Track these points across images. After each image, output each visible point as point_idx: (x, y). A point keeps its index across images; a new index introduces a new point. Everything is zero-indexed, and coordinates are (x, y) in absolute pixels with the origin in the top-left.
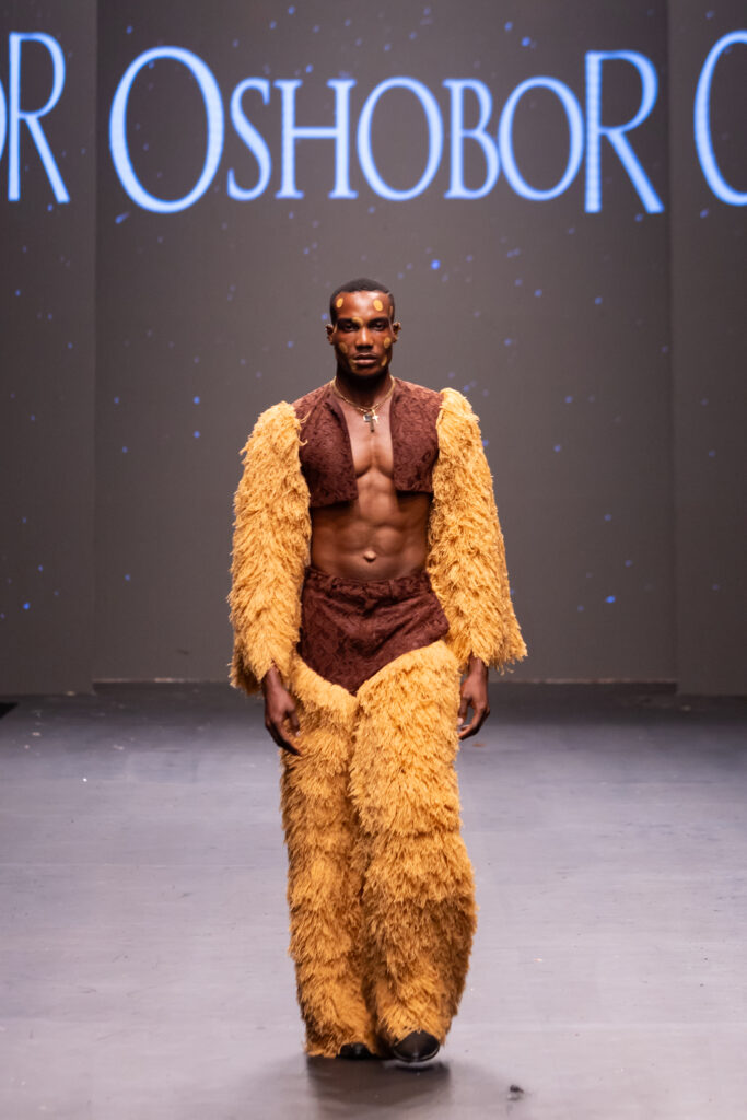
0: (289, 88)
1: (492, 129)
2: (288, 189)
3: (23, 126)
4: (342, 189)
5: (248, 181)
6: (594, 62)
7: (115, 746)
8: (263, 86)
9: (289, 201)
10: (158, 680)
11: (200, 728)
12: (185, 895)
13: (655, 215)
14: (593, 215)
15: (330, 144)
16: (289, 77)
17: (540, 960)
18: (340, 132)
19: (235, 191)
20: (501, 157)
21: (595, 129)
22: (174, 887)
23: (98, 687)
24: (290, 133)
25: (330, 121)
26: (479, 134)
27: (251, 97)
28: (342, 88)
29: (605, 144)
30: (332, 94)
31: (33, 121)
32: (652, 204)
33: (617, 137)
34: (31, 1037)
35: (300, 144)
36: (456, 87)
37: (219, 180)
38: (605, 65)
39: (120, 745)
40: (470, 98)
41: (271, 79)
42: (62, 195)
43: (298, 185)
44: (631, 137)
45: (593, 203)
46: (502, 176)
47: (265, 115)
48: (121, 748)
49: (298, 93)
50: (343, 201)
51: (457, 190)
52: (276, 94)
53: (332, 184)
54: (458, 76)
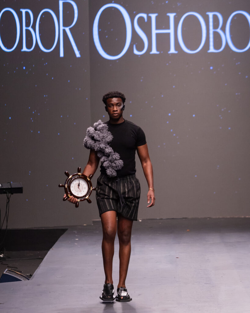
0: (153, 16)
1: (223, 29)
2: (154, 51)
3: (64, 31)
4: (172, 50)
5: (140, 48)
9: (154, 55)
15: (169, 34)
16: (153, 12)
18: (171, 31)
19: (136, 52)
20: (226, 38)
23: (94, 222)
24: (154, 32)
25: (168, 28)
26: (219, 30)
27: (141, 20)
28: (172, 16)
30: (169, 17)
31: (67, 30)
35: (157, 35)
36: (211, 15)
37: (131, 48)
40: (215, 18)
41: (147, 13)
42: (78, 54)
43: (157, 50)
46: (227, 44)
47: (145, 26)
49: (157, 17)
50: (173, 54)
51: (212, 50)
52: (149, 18)
53: (169, 50)
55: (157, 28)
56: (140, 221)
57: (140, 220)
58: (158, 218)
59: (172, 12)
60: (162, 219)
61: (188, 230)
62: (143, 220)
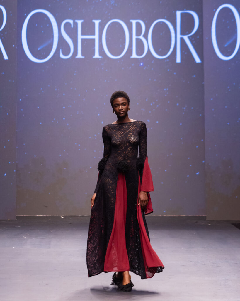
0: (79, 22)
1: (146, 36)
2: (79, 56)
4: (97, 55)
5: (66, 53)
6: (178, 14)
8: (71, 21)
9: (79, 59)
10: (37, 216)
12: (47, 284)
13: (199, 64)
14: (178, 64)
15: (94, 40)
16: (80, 19)
18: (96, 37)
19: (62, 56)
20: (148, 45)
21: (179, 36)
22: (43, 282)
23: (18, 218)
24: (80, 37)
25: (93, 33)
26: (141, 37)
28: (97, 22)
29: (182, 40)
30: (94, 23)
32: (198, 60)
33: (186, 38)
35: (83, 40)
36: (134, 22)
38: (182, 14)
39: (25, 236)
40: (138, 25)
41: (74, 19)
42: (6, 57)
43: (82, 55)
44: (189, 38)
45: (178, 60)
46: (149, 50)
47: (72, 32)
49: (82, 24)
50: (97, 59)
51: (134, 56)
52: (76, 24)
53: (94, 55)
55: (83, 34)
56: (63, 217)
58: (80, 215)
59: (97, 19)
60: (83, 216)
62: (65, 217)
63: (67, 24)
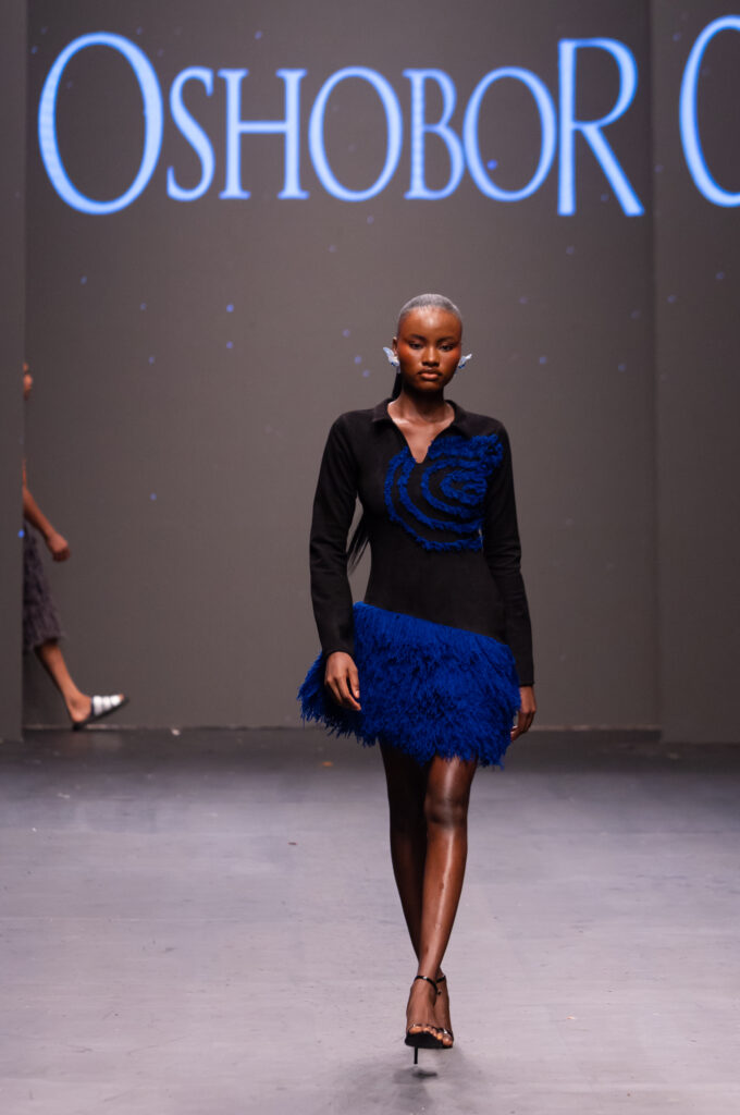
0: (234, 78)
1: (457, 125)
2: (233, 189)
4: (292, 189)
5: (189, 178)
6: (567, 50)
7: (60, 795)
8: (205, 75)
9: (233, 201)
11: (150, 776)
13: (634, 218)
14: (566, 218)
15: (280, 138)
16: (234, 66)
17: (573, 1018)
18: (290, 127)
19: (175, 191)
20: (465, 154)
21: (568, 125)
22: (154, 942)
24: (235, 128)
25: (280, 116)
26: (442, 129)
28: (292, 79)
29: (580, 140)
30: (282, 84)
32: (631, 206)
33: (592, 132)
34: (31, 1098)
35: (245, 138)
36: (417, 78)
37: (158, 180)
38: (580, 54)
39: (65, 793)
40: (432, 88)
41: (215, 69)
43: (244, 185)
44: (607, 132)
45: (566, 205)
46: (467, 174)
47: (207, 108)
48: (67, 797)
49: (244, 84)
50: (293, 202)
51: (418, 190)
52: (221, 85)
53: (280, 183)
54: (419, 66)
55: (245, 116)
56: (176, 732)
57: (177, 728)
58: (233, 726)
59: (292, 66)
60: (244, 729)
61: (327, 764)
62: (184, 731)
63: (193, 86)
